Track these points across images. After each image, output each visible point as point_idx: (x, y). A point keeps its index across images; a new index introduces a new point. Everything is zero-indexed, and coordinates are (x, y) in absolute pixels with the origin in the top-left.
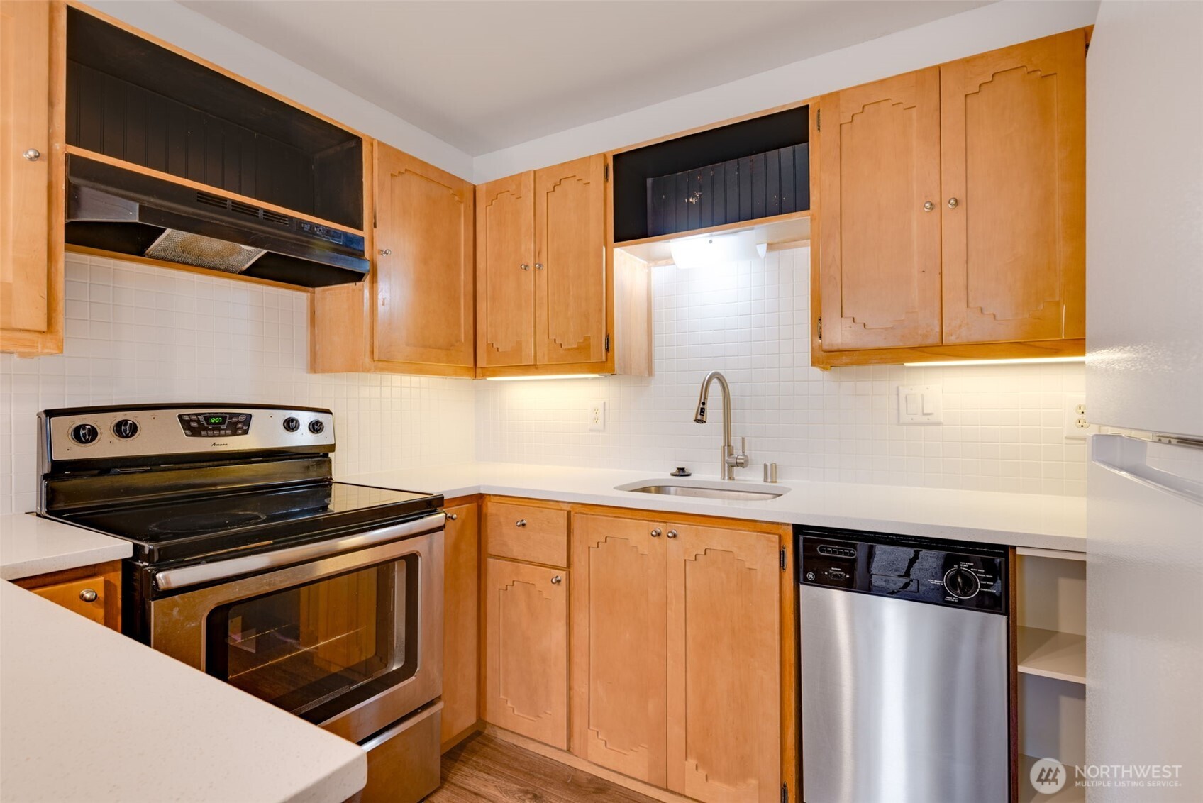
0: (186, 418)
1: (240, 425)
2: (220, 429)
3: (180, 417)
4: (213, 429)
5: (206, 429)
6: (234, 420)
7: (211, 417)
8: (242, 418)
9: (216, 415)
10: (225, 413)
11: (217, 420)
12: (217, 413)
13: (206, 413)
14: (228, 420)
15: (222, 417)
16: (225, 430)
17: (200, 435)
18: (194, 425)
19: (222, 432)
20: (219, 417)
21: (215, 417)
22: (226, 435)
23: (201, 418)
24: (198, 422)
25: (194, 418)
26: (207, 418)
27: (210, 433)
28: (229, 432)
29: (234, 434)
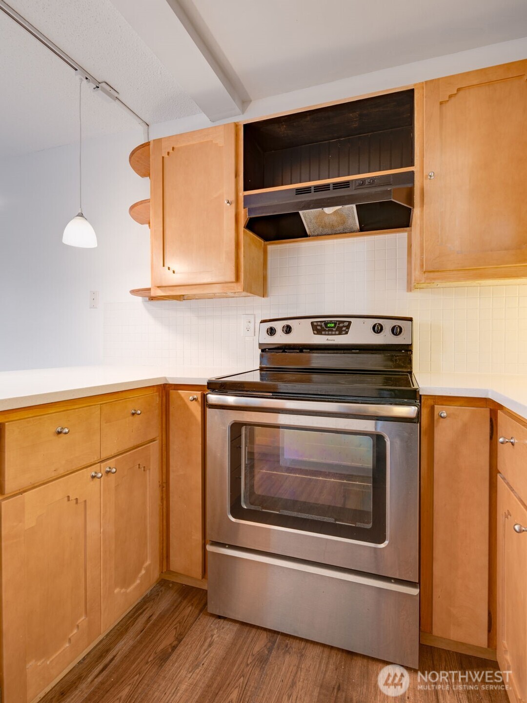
0: (315, 324)
1: (344, 329)
2: (332, 331)
3: (312, 323)
4: (329, 330)
5: (325, 330)
6: (341, 325)
7: (328, 323)
8: (346, 324)
9: (331, 322)
10: (336, 321)
11: (333, 325)
12: (332, 321)
13: (325, 321)
14: (337, 325)
15: (334, 323)
16: (335, 331)
17: (321, 334)
18: (319, 328)
19: (334, 333)
20: (332, 323)
21: (330, 323)
22: (335, 334)
23: (323, 324)
24: (321, 326)
25: (319, 324)
26: (326, 323)
27: (327, 333)
28: (337, 333)
29: (340, 334)
